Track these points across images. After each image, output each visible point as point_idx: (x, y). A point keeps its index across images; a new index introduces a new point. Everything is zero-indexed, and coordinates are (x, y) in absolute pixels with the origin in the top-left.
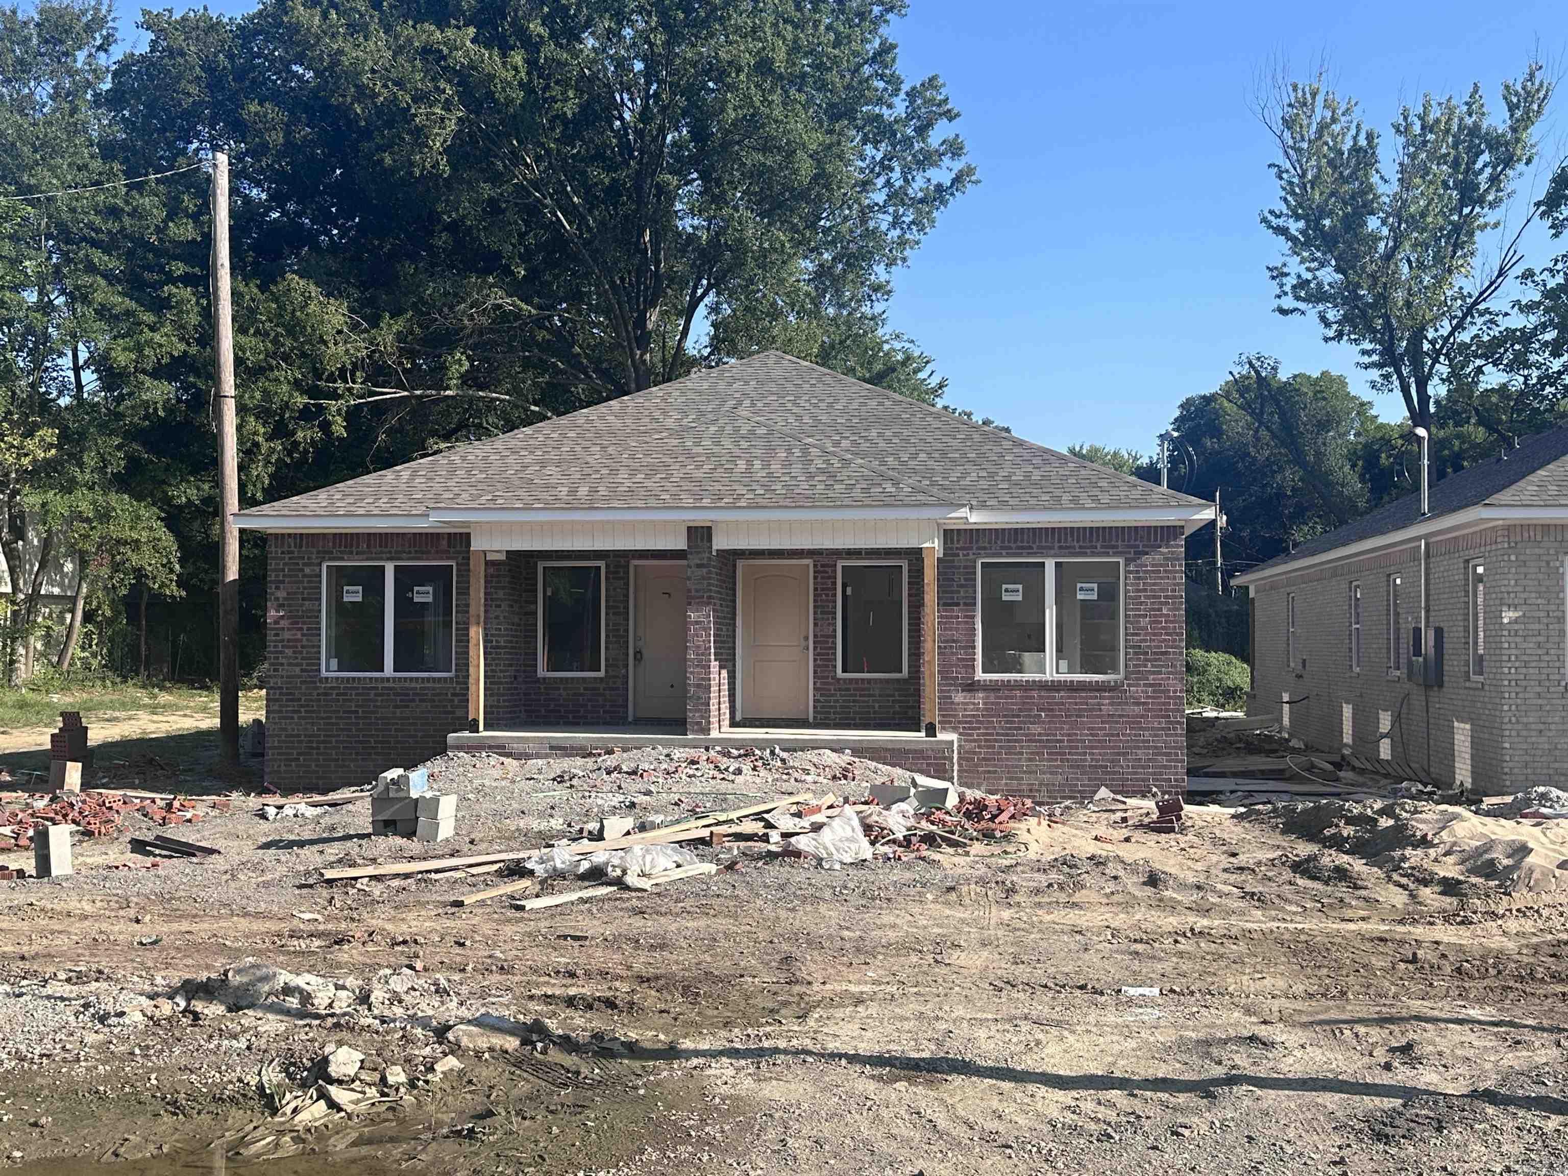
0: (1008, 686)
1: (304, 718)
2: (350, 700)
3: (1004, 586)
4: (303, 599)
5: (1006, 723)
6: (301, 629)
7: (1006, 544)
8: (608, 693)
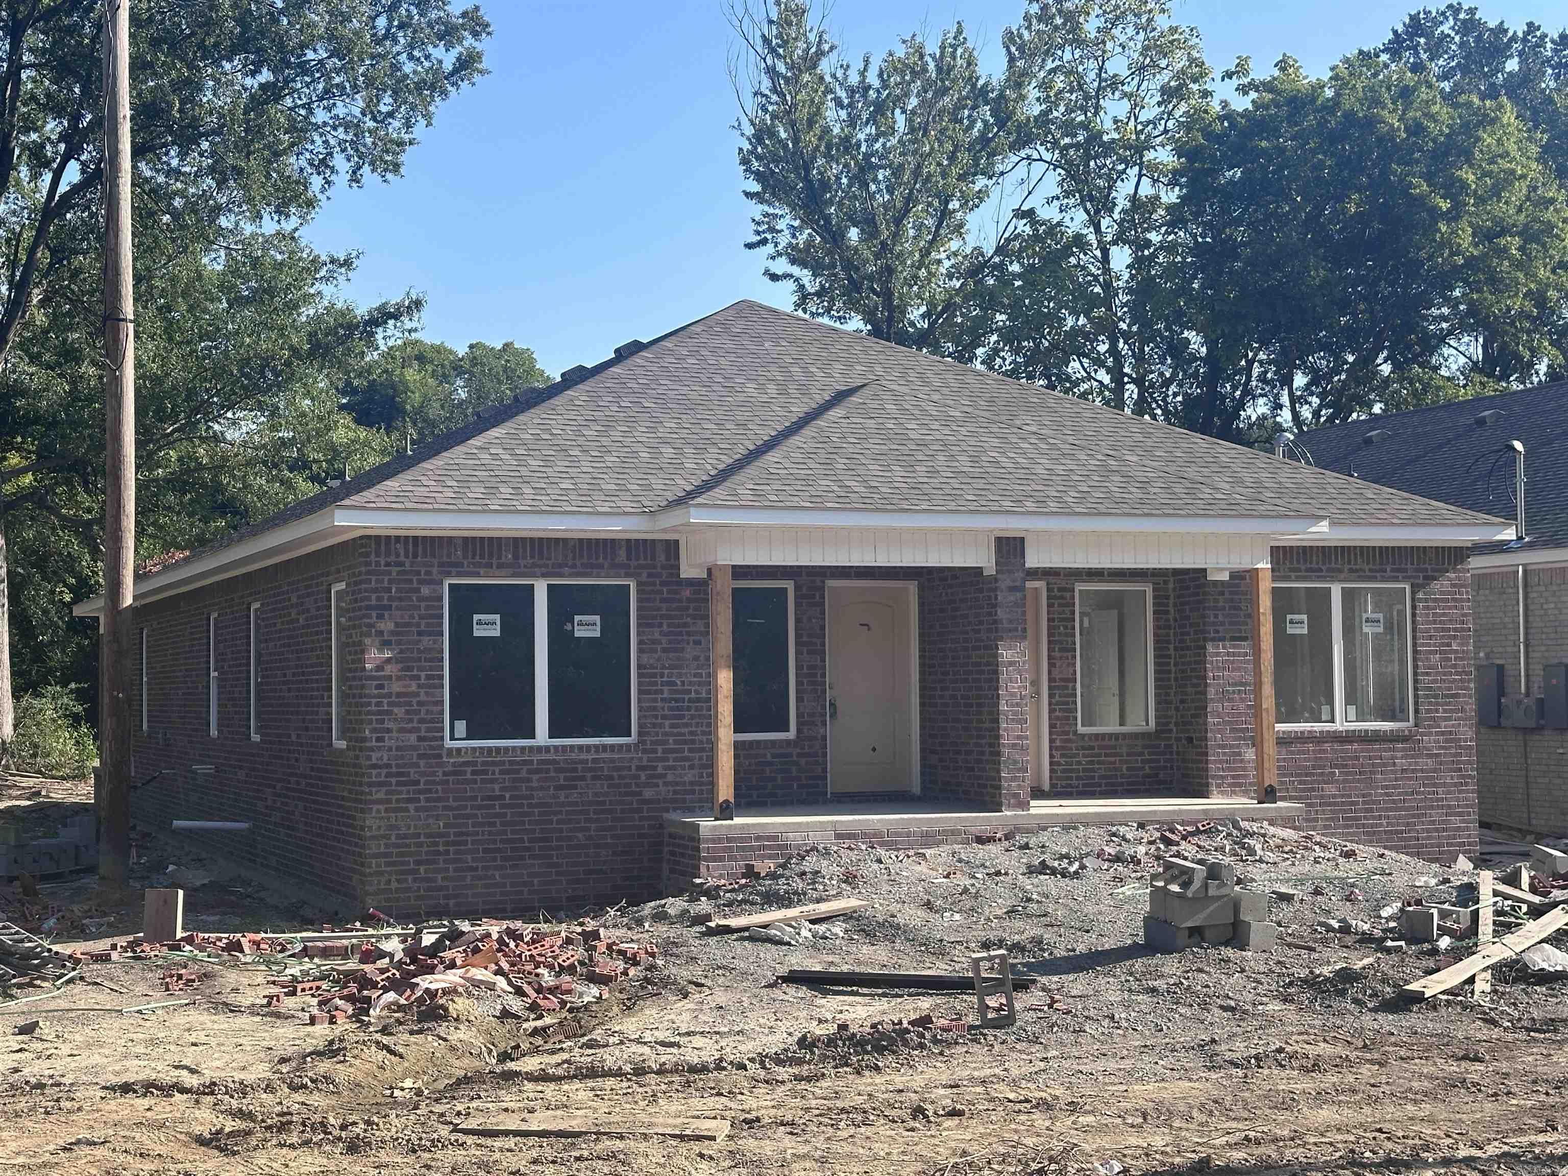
3: (1289, 617)
4: (420, 634)
6: (418, 678)
8: (803, 761)
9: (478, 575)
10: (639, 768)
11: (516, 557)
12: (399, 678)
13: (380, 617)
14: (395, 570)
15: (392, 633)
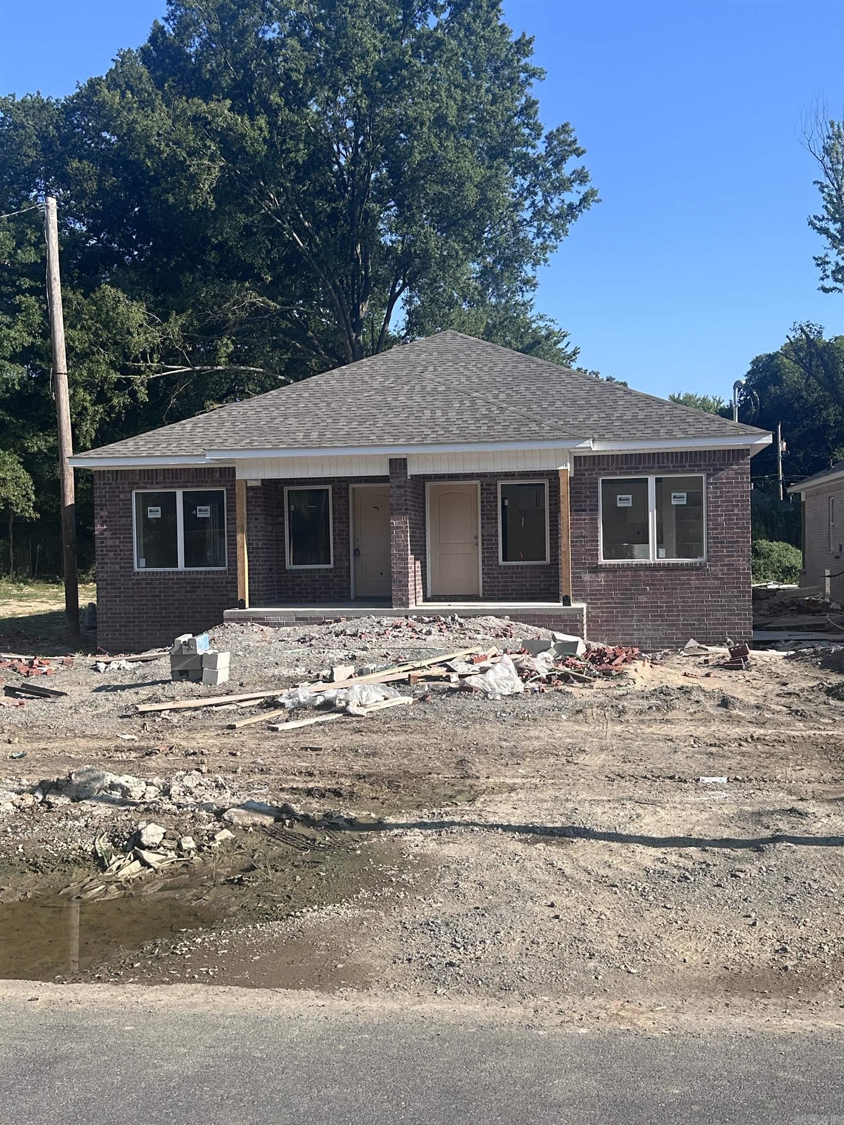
0: (623, 568)
1: (124, 601)
2: (154, 588)
3: (619, 497)
4: (120, 517)
5: (622, 594)
6: (119, 538)
7: (619, 466)
10: (227, 583)
12: (111, 538)
13: (102, 509)
14: (108, 487)
15: (107, 517)
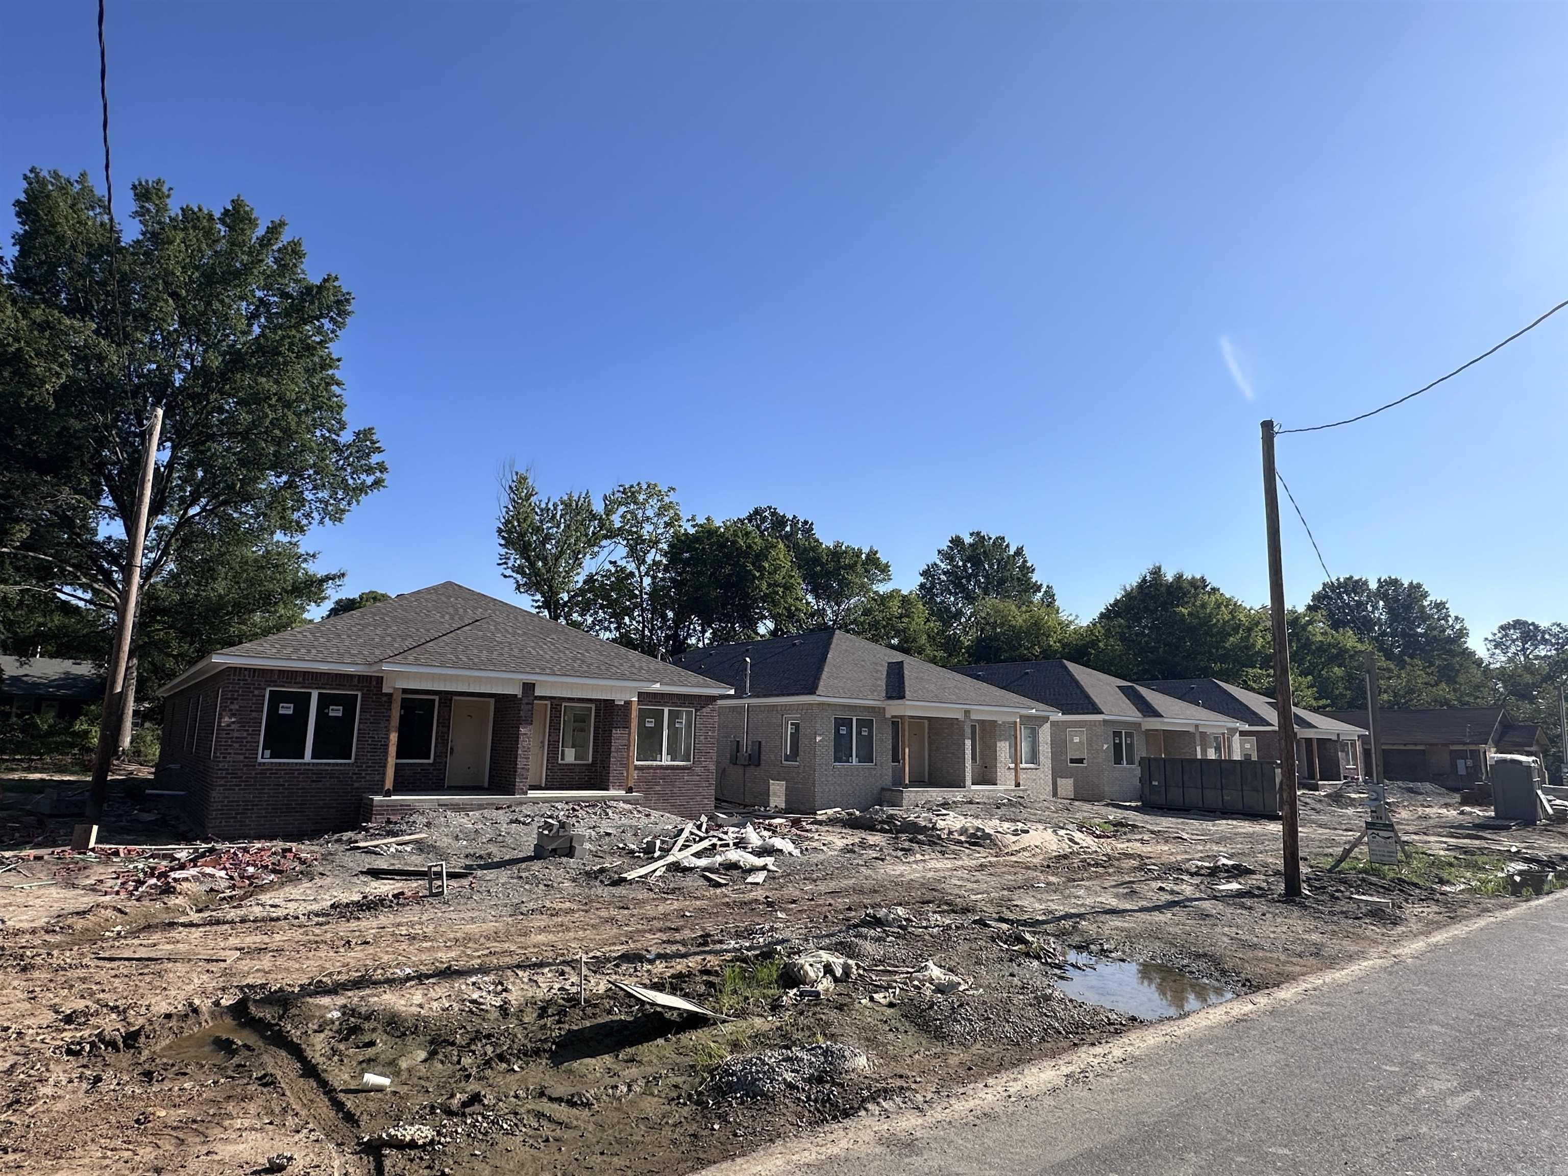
0: (649, 767)
2: (280, 778)
3: (647, 720)
4: (250, 711)
5: (646, 785)
6: (246, 730)
7: (652, 700)
8: (435, 772)
9: (283, 686)
10: (354, 774)
11: (304, 679)
12: (238, 731)
13: (232, 703)
14: (242, 682)
15: (237, 710)
